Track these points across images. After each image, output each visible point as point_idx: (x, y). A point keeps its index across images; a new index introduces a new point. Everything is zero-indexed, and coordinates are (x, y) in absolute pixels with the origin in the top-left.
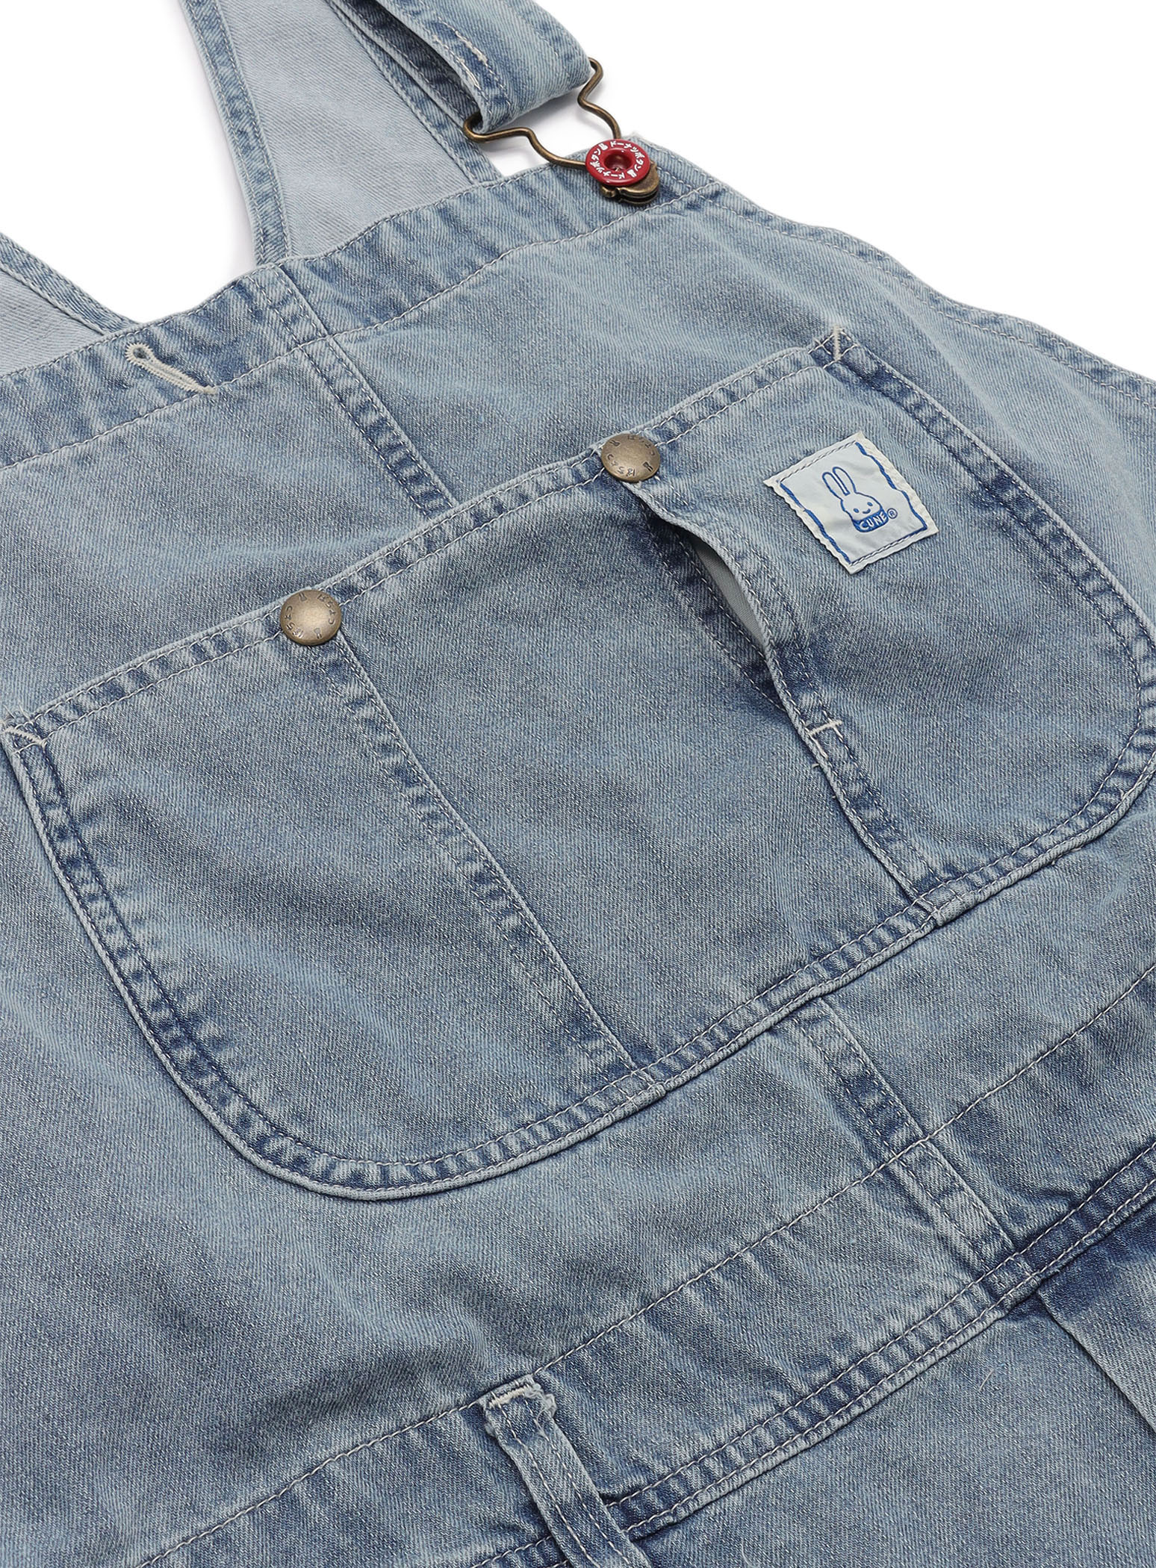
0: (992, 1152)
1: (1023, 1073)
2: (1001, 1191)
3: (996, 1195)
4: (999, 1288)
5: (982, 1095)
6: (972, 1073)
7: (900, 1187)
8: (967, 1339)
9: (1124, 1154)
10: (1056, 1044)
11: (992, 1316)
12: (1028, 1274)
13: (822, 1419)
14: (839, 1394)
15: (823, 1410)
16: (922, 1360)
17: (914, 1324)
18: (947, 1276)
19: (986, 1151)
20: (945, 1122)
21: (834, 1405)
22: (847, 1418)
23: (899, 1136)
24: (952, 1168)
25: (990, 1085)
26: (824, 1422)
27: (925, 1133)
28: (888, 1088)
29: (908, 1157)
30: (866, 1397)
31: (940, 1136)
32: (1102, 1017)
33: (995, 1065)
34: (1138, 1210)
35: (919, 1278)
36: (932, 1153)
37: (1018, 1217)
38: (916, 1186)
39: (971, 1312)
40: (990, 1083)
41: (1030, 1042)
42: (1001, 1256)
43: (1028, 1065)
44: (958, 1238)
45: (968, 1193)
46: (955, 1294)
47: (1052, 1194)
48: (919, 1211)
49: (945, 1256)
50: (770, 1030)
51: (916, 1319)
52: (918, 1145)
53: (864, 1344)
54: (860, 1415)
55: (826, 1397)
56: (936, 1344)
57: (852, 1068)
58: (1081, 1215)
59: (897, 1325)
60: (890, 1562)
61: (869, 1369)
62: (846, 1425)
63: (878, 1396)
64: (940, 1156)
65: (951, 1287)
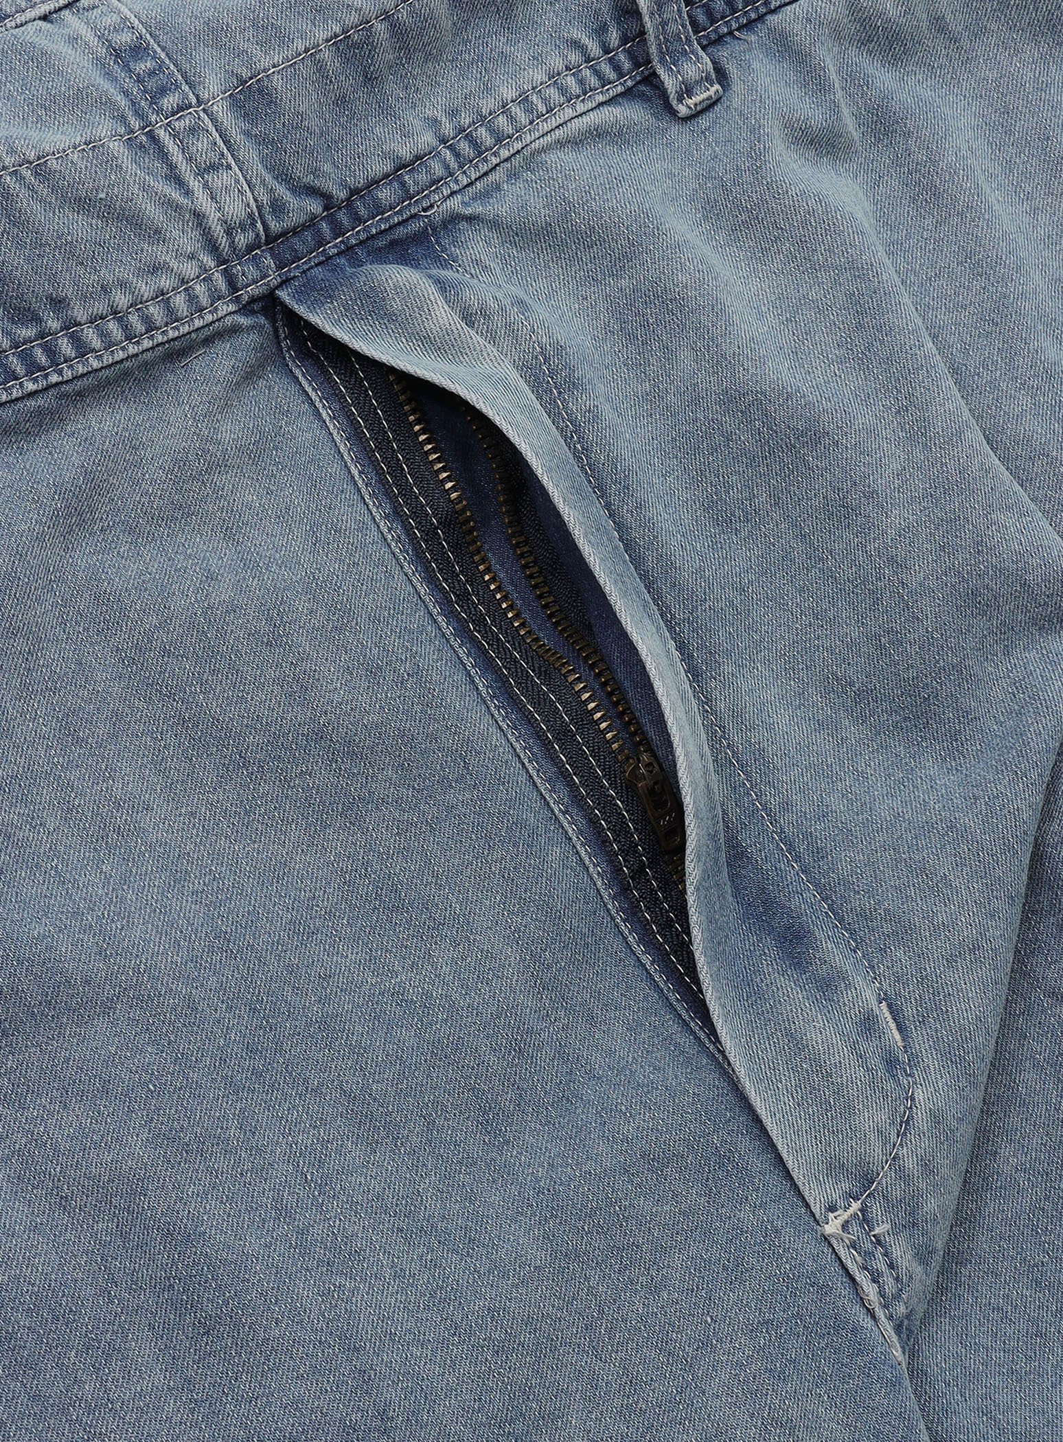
0: (265, 134)
1: (311, 53)
2: (268, 178)
3: (263, 182)
4: (241, 281)
5: (265, 70)
6: (257, 44)
7: (163, 154)
8: (191, 329)
9: (388, 167)
10: (352, 28)
11: (225, 308)
12: (271, 273)
13: (16, 379)
14: (41, 357)
15: (20, 369)
16: (138, 343)
17: (141, 303)
18: (192, 257)
19: (260, 132)
20: (222, 93)
21: (33, 368)
22: (42, 384)
23: (170, 101)
24: (222, 144)
25: (276, 61)
26: (18, 382)
27: (199, 102)
28: (163, 56)
29: (177, 124)
30: (68, 367)
31: (215, 107)
32: (403, 8)
33: (283, 39)
34: (385, 230)
35: (161, 253)
36: (204, 123)
37: (278, 207)
38: (180, 156)
39: (204, 301)
40: (276, 58)
41: (325, 21)
42: (250, 248)
43: (318, 46)
44: (216, 220)
45: (235, 174)
46: (193, 279)
47: (312, 191)
48: (179, 182)
49: (196, 234)
50: (44, 18)
51: (144, 299)
52: (190, 113)
53: (80, 314)
54: (57, 384)
55: (26, 357)
56: (158, 329)
57: (125, 38)
58: (331, 219)
59: (122, 300)
60: (34, 523)
61: (79, 339)
62: (40, 391)
63: (81, 369)
64: (211, 128)
65: (190, 269)
